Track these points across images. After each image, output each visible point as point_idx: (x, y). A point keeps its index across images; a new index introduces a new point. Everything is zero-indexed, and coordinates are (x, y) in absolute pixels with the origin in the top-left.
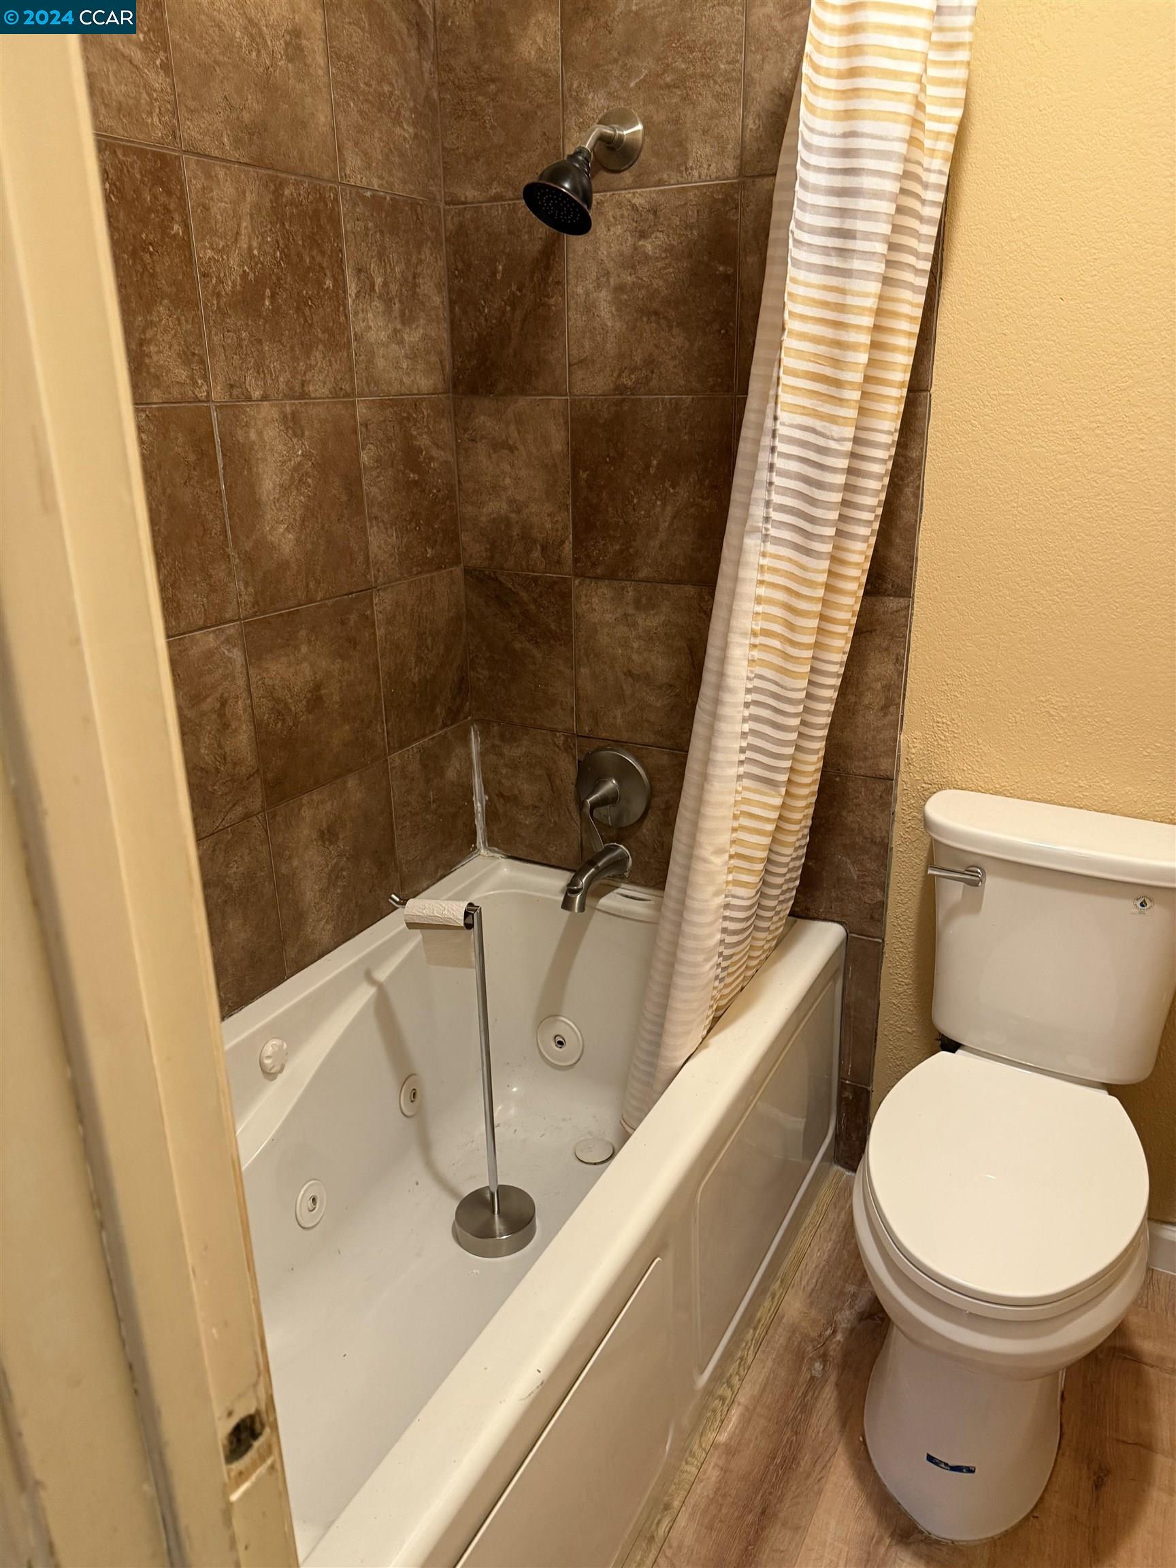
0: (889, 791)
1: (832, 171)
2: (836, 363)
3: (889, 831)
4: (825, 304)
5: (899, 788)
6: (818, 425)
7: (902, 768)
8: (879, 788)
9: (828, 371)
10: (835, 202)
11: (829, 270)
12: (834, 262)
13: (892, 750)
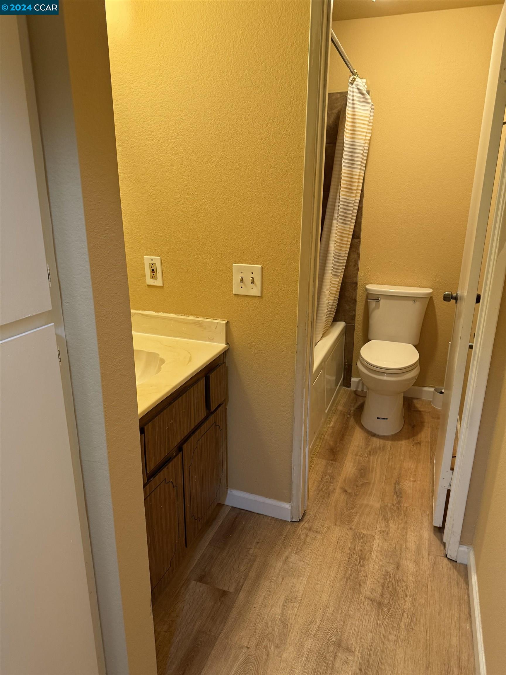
0: (356, 286)
1: (349, 148)
2: (351, 185)
3: (356, 297)
4: (348, 174)
5: (358, 285)
6: (347, 198)
7: (359, 280)
8: (354, 285)
9: (349, 187)
10: (350, 154)
11: (349, 167)
12: (350, 165)
13: (357, 276)
